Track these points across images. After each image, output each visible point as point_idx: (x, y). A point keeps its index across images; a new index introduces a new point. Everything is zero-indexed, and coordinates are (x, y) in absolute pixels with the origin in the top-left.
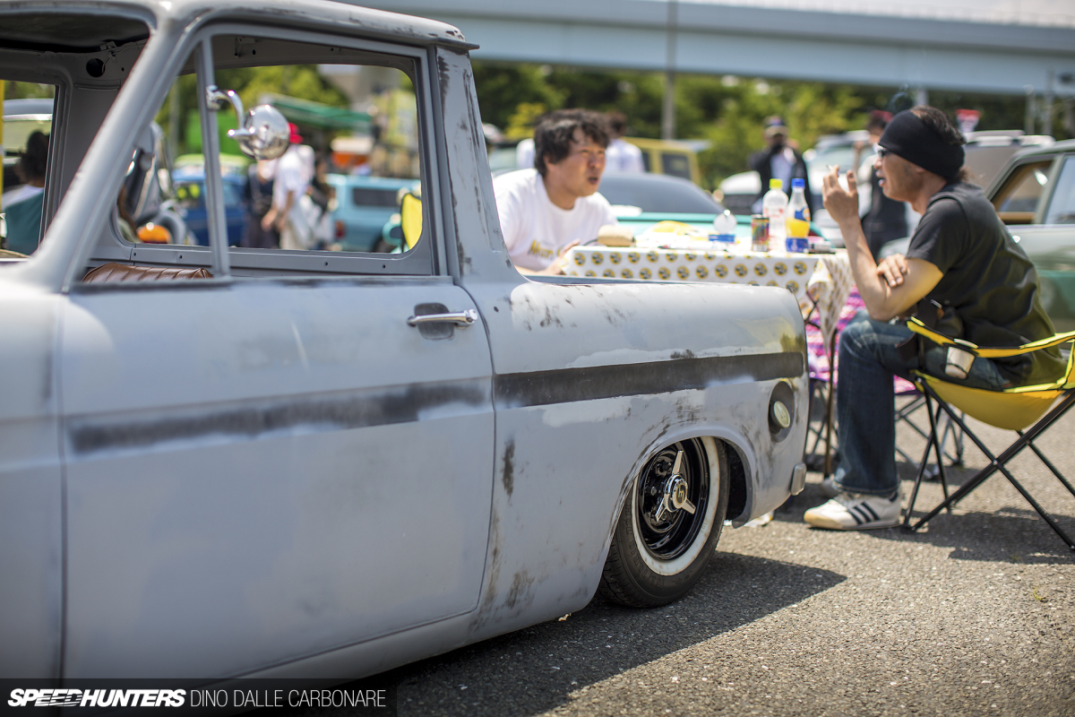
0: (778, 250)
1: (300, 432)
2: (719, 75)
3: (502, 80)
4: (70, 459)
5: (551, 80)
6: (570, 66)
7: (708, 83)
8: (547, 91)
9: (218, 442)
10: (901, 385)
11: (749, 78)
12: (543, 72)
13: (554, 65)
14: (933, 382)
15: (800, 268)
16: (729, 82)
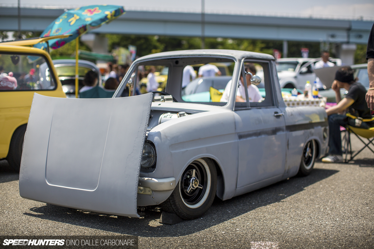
0: (310, 98)
1: (263, 136)
2: (216, 38)
3: (142, 41)
4: (238, 140)
5: (159, 41)
6: (165, 36)
7: (212, 40)
8: (158, 44)
9: (254, 138)
10: (342, 129)
11: (226, 38)
12: (156, 38)
13: (160, 36)
14: (351, 128)
15: (317, 102)
16: (220, 40)
